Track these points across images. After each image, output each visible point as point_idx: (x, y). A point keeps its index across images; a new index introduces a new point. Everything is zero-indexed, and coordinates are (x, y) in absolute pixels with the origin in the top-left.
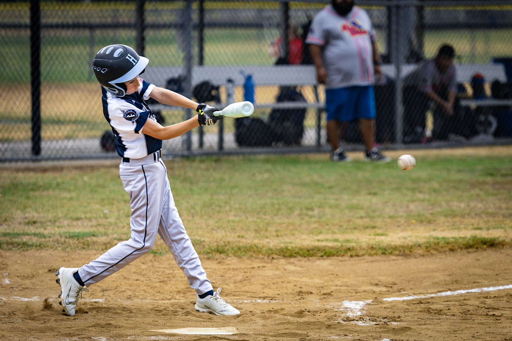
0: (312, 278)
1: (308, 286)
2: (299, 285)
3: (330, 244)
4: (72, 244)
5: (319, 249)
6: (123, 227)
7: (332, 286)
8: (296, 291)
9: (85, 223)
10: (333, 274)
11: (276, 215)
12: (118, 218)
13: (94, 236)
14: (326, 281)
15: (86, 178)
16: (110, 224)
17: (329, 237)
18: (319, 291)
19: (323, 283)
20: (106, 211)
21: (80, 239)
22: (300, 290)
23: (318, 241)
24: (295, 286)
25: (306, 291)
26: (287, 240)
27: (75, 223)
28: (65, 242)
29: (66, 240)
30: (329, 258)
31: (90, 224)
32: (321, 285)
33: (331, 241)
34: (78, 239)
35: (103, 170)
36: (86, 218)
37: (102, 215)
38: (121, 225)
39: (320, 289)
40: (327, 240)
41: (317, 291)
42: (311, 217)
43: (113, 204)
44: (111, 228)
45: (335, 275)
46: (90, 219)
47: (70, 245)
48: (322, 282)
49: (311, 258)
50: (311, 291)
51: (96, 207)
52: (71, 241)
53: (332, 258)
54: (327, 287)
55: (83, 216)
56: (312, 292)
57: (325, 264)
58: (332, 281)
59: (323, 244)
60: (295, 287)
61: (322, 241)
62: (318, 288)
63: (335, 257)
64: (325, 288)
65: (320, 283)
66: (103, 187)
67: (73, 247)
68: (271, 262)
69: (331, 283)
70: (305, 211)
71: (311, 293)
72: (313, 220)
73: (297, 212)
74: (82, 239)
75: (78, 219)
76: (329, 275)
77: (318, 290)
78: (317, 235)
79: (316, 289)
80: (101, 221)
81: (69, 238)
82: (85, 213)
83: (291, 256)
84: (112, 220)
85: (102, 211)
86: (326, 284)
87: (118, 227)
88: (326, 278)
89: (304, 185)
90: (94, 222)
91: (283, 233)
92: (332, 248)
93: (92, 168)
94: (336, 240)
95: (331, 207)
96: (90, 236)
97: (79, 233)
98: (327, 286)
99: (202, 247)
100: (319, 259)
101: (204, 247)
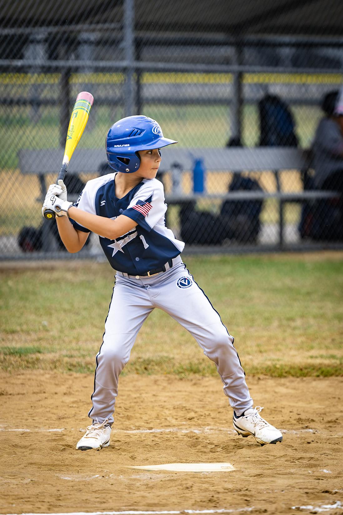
0: (310, 403)
1: (307, 412)
2: (295, 412)
3: (327, 362)
4: (13, 362)
5: (313, 368)
6: (70, 342)
7: (336, 412)
8: (293, 418)
9: (24, 337)
10: (334, 398)
11: (251, 326)
12: (61, 331)
13: (39, 352)
14: (328, 406)
15: (10, 283)
16: (54, 338)
17: (323, 352)
18: (322, 418)
19: (324, 409)
20: (45, 323)
21: (23, 356)
22: (298, 417)
23: (312, 357)
24: (291, 412)
25: (307, 418)
26: (273, 356)
27: (10, 337)
28: (5, 359)
29: (5, 357)
30: (326, 378)
31: (29, 338)
32: (323, 411)
33: (327, 357)
34: (20, 356)
35: (28, 274)
36: (22, 331)
37: (41, 327)
38: (66, 339)
39: (322, 415)
40: (322, 357)
41: (319, 418)
42: (294, 329)
43: (51, 314)
44: (56, 342)
45: (337, 399)
46: (28, 333)
47: (11, 364)
48: (323, 407)
49: (305, 379)
50: (311, 418)
51: (32, 317)
52: (12, 358)
53: (330, 378)
54: (331, 414)
55: (18, 328)
56: (314, 419)
57: (323, 385)
58: (334, 406)
59: (318, 361)
60: (291, 414)
61: (316, 357)
62: (319, 415)
63: (334, 378)
64: (327, 414)
65: (321, 408)
66: (34, 293)
67: (15, 366)
68: (258, 384)
69: (333, 409)
70: (285, 322)
71: (313, 421)
72: (297, 332)
73: (275, 323)
74: (25, 356)
75: (13, 332)
76: (330, 398)
77: (319, 416)
78: (308, 351)
79: (317, 416)
80: (41, 335)
81: (10, 354)
82: (21, 325)
83: (281, 376)
84: (54, 332)
85: (40, 323)
86: (328, 410)
87: (64, 342)
88: (327, 403)
89: (276, 290)
90: (34, 336)
91: (266, 348)
92: (329, 366)
93: (16, 271)
94: (333, 357)
95: (315, 317)
96: (34, 353)
97: (21, 349)
98: (329, 412)
99: (171, 365)
100: (315, 380)
101: (174, 365)
